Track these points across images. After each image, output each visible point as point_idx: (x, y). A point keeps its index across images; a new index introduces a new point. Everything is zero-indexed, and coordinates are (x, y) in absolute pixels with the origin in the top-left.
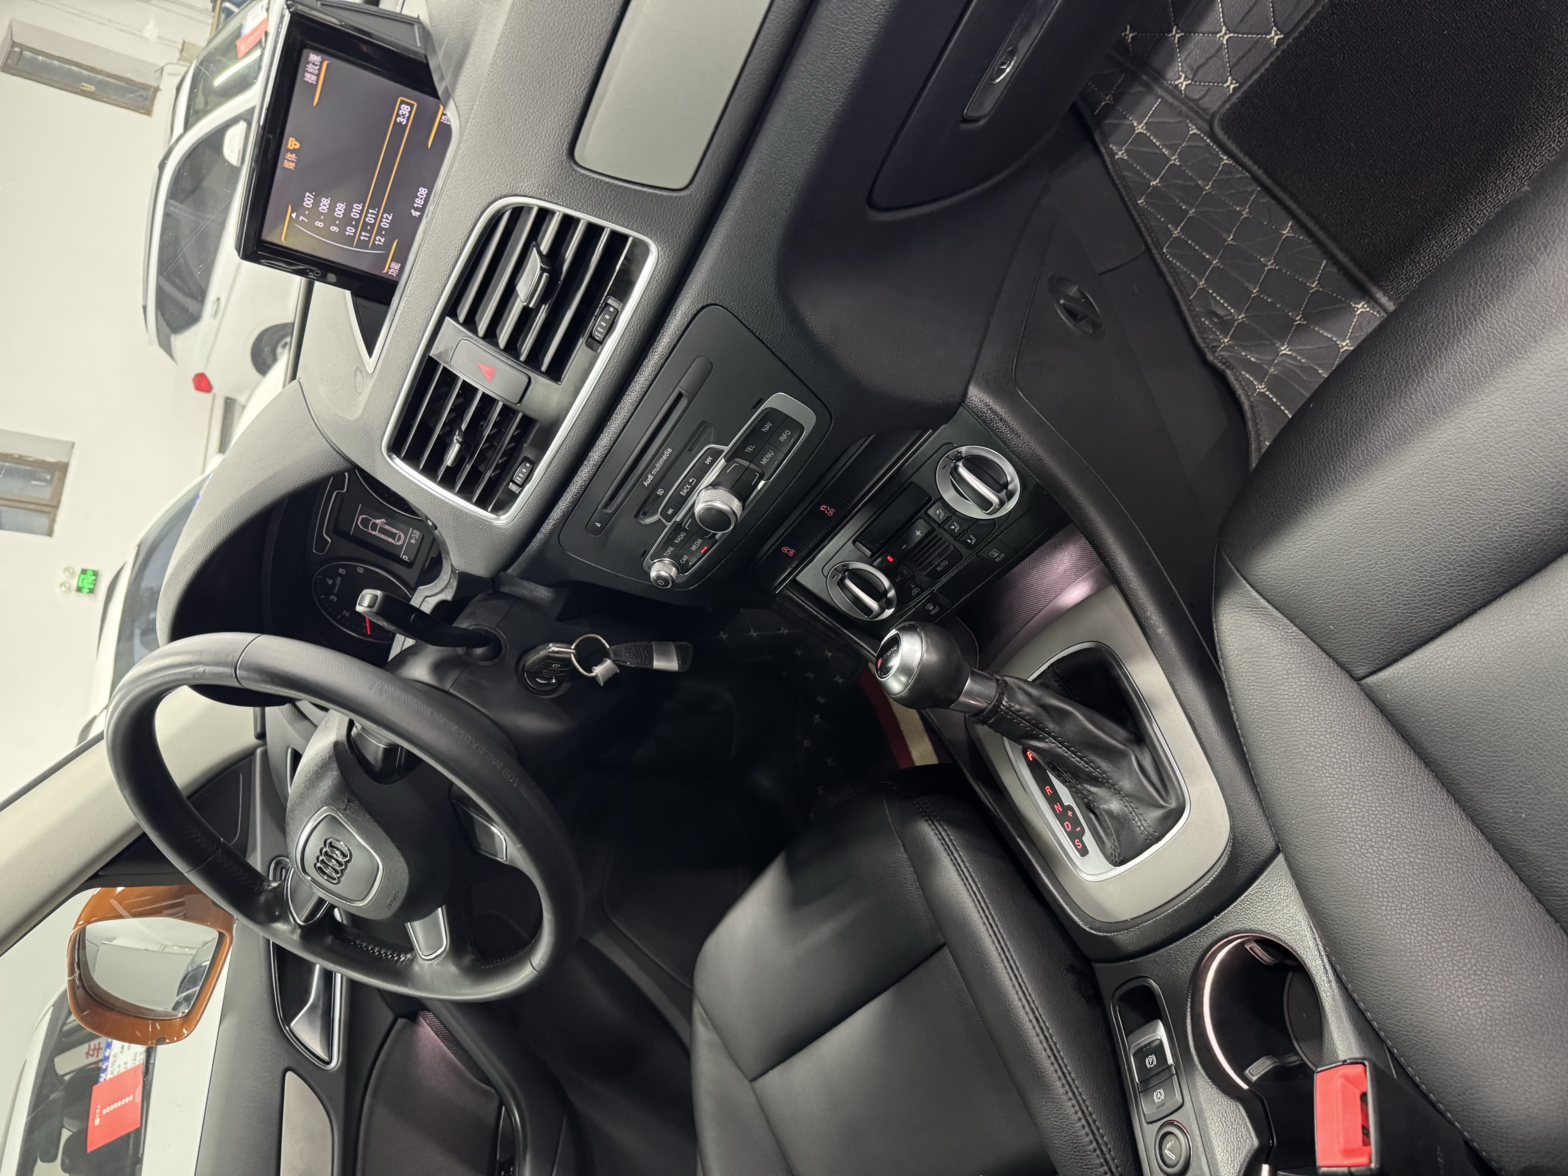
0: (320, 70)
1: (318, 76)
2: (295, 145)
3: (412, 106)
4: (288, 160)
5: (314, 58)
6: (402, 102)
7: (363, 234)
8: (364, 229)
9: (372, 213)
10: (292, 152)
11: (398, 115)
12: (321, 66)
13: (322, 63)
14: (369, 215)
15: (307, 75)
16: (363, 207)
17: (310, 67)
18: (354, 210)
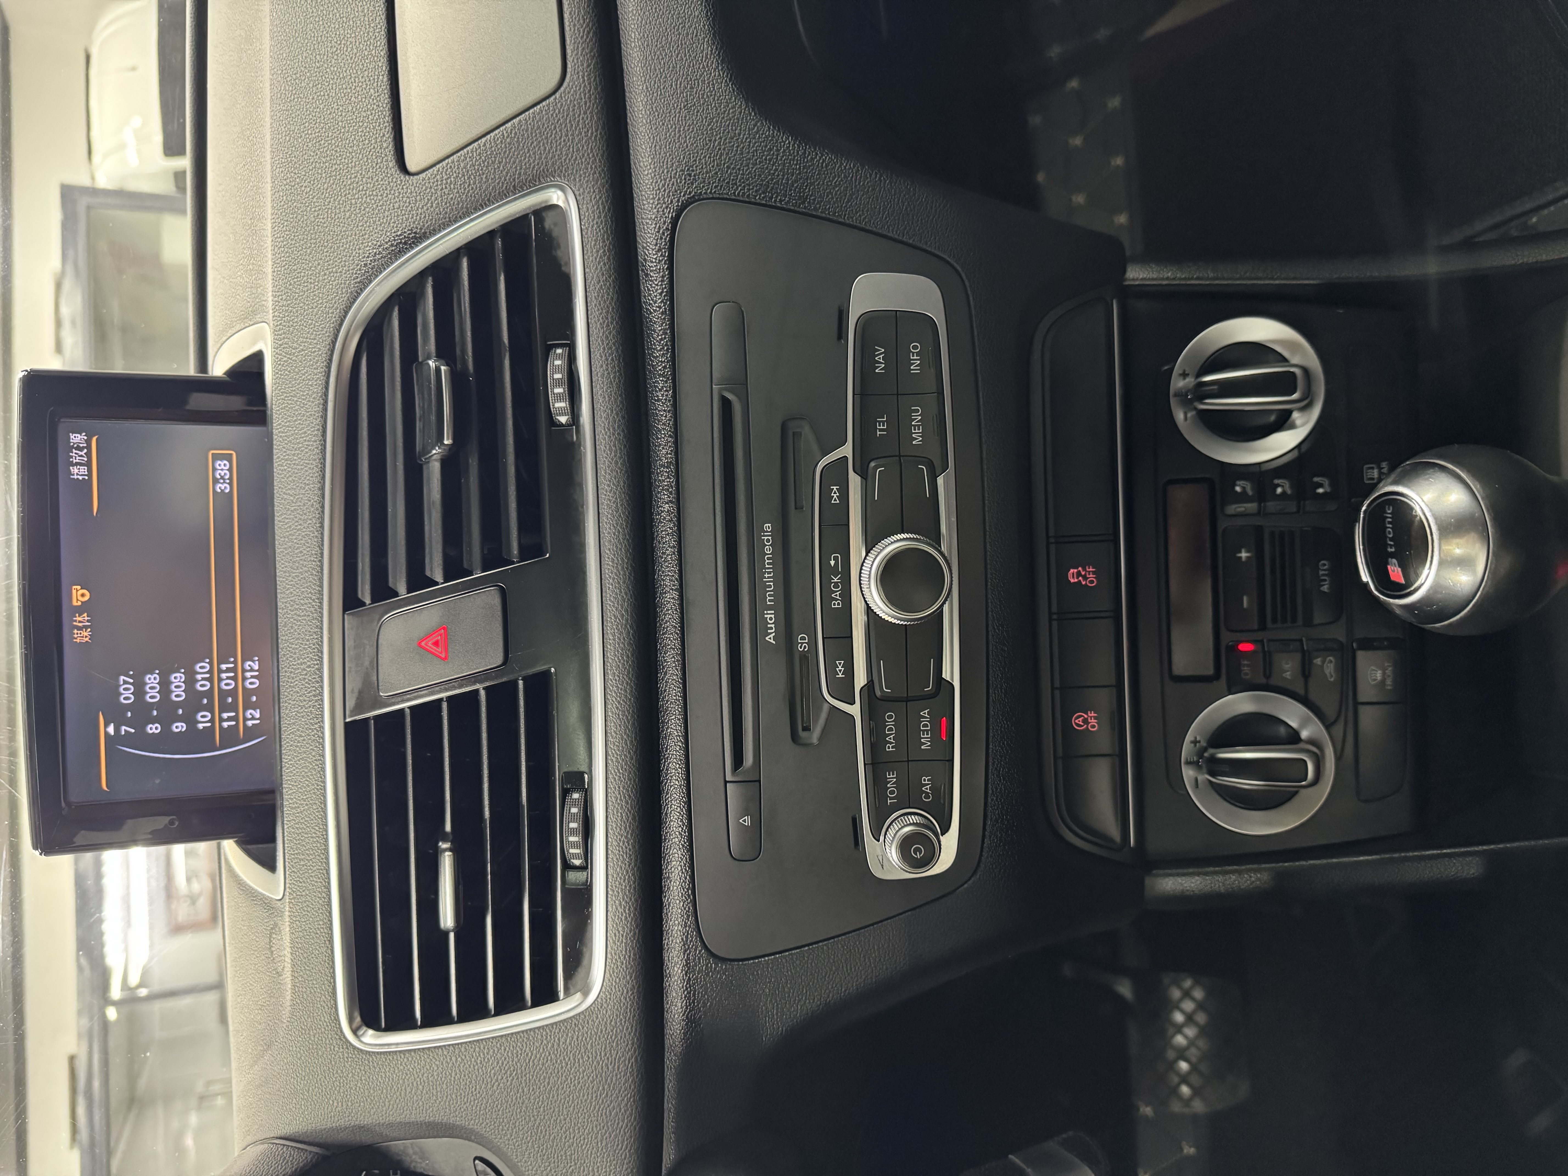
0: (89, 454)
1: (89, 464)
2: (83, 595)
3: (229, 458)
4: (79, 628)
5: (77, 438)
6: (216, 457)
7: (225, 715)
8: (224, 708)
9: (228, 670)
10: (80, 610)
11: (216, 481)
12: (89, 447)
13: (88, 442)
14: (224, 676)
15: (74, 470)
16: (211, 663)
17: (76, 456)
18: (199, 677)
